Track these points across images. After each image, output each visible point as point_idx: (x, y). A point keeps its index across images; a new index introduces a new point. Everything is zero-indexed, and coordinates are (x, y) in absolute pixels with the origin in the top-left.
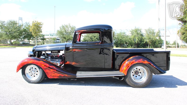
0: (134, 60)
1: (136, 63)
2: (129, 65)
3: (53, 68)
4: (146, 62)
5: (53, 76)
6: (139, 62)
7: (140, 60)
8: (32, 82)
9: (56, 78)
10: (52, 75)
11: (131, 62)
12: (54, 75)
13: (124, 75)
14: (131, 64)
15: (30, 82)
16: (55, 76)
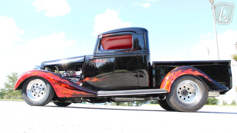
0: (180, 71)
1: (183, 74)
2: (174, 78)
3: (65, 83)
4: (197, 73)
5: (65, 94)
6: (187, 73)
7: (188, 71)
8: (34, 103)
9: (68, 96)
10: (63, 93)
11: (176, 74)
12: (66, 92)
13: (166, 92)
14: (176, 76)
15: (31, 104)
16: (67, 94)
